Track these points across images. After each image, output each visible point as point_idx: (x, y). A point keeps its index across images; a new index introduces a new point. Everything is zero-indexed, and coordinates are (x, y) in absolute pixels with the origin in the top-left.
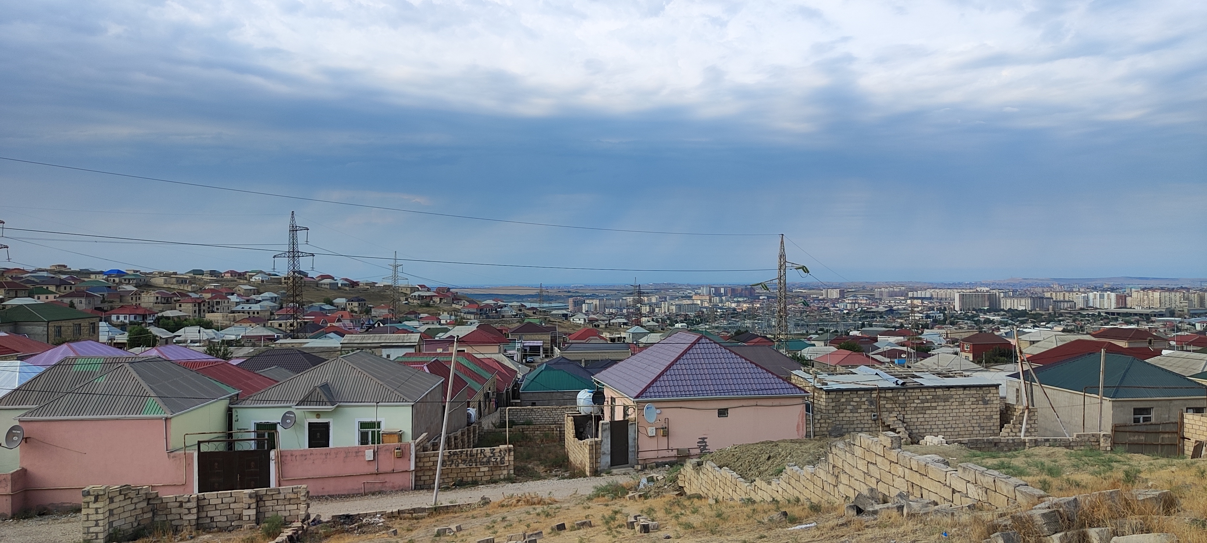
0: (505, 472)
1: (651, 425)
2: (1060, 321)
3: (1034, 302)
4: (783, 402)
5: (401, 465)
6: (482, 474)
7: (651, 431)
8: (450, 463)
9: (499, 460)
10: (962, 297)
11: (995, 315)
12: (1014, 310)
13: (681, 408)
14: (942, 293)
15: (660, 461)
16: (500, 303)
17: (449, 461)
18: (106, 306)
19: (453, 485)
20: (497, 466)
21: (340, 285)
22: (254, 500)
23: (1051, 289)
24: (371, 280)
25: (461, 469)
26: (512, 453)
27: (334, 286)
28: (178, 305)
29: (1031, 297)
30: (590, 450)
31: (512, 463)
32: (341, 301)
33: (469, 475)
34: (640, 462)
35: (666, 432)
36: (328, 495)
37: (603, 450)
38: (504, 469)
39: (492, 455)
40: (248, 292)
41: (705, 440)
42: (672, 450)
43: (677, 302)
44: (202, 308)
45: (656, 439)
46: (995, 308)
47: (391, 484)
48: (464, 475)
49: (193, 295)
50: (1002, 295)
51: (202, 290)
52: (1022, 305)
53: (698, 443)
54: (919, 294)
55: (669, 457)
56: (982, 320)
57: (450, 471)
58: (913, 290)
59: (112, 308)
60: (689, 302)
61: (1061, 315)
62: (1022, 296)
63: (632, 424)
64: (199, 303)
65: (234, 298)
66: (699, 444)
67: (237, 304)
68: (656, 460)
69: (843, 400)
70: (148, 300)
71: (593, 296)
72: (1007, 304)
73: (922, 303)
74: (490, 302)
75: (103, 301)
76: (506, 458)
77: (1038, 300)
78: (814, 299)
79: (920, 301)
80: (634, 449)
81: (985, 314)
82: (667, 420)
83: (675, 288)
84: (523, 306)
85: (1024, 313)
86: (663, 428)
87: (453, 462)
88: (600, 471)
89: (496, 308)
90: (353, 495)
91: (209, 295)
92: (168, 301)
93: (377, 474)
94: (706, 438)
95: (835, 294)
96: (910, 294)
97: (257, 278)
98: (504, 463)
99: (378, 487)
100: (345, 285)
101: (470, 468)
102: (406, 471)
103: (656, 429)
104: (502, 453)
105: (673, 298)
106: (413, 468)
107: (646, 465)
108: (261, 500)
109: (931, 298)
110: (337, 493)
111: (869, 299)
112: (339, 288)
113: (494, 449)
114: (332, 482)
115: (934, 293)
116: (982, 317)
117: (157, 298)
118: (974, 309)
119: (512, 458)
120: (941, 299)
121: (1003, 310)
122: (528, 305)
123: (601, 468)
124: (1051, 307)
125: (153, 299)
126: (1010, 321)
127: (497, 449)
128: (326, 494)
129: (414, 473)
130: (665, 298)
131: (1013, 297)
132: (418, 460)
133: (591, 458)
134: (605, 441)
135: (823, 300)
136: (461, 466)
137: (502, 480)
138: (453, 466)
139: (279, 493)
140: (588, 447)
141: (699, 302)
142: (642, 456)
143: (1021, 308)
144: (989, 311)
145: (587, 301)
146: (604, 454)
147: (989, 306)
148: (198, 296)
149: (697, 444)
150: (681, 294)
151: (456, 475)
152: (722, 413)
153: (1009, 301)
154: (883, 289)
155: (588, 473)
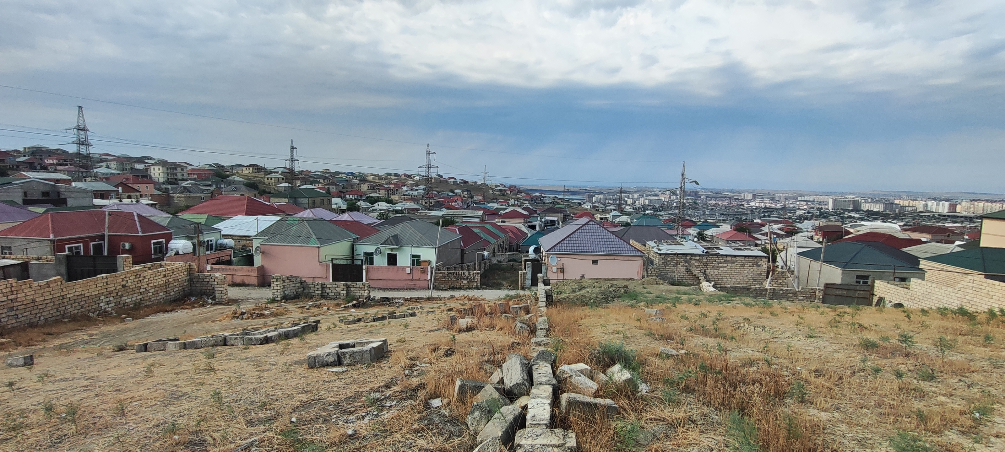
2: (903, 219)
3: (886, 206)
10: (835, 201)
11: (856, 213)
12: (870, 211)
14: (821, 198)
16: (543, 195)
23: (900, 198)
29: (884, 203)
32: (458, 191)
43: (650, 198)
46: (857, 209)
50: (863, 201)
52: (877, 208)
54: (803, 199)
58: (801, 195)
60: (657, 198)
61: (905, 215)
62: (878, 201)
71: (600, 193)
72: (866, 207)
73: (807, 204)
74: (538, 194)
77: (889, 205)
78: (736, 199)
79: (805, 203)
81: (849, 213)
83: (648, 189)
84: (556, 197)
85: (877, 213)
89: (540, 198)
95: (750, 196)
96: (799, 198)
105: (647, 196)
109: (814, 201)
111: (772, 200)
115: (816, 198)
118: (842, 209)
120: (821, 202)
121: (863, 211)
122: (560, 197)
124: (897, 210)
126: (866, 218)
130: (643, 195)
131: (871, 202)
135: (742, 200)
141: (663, 199)
143: (875, 210)
144: (852, 211)
145: (596, 196)
147: (853, 207)
150: (653, 193)
153: (867, 205)
154: (781, 195)
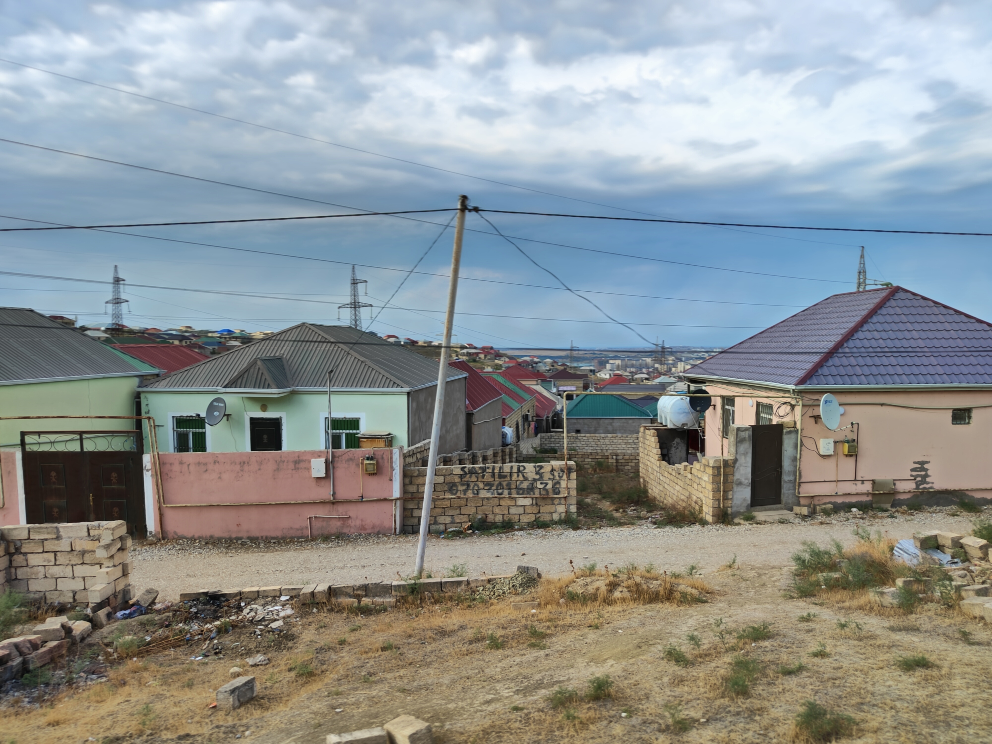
0: (561, 509)
1: (827, 434)
5: (375, 488)
6: (521, 510)
7: (826, 446)
8: (464, 488)
9: (550, 486)
13: (882, 405)
15: (839, 500)
17: (463, 485)
19: (470, 528)
20: (547, 498)
25: (483, 499)
26: (574, 475)
30: (714, 476)
31: (574, 493)
33: (497, 510)
34: (802, 501)
35: (853, 449)
36: (248, 538)
37: (737, 476)
38: (560, 504)
39: (537, 477)
41: (926, 466)
42: (863, 482)
45: (833, 460)
47: (358, 524)
48: (488, 510)
53: (912, 470)
55: (857, 494)
57: (463, 502)
63: (790, 432)
66: (914, 473)
68: (833, 500)
76: (563, 484)
80: (792, 478)
82: (855, 427)
86: (848, 442)
87: (468, 485)
88: (732, 513)
90: (292, 538)
93: (333, 502)
94: (928, 462)
98: (559, 493)
99: (334, 526)
101: (500, 499)
102: (386, 499)
103: (835, 442)
104: (556, 474)
106: (398, 493)
107: (815, 506)
110: (263, 535)
113: (541, 467)
119: (573, 484)
123: (734, 509)
127: (547, 467)
128: (245, 536)
129: (398, 502)
132: (407, 481)
133: (716, 491)
134: (741, 460)
136: (484, 494)
137: (556, 523)
138: (470, 494)
140: (710, 471)
142: (807, 490)
146: (740, 484)
149: (910, 473)
151: (473, 510)
152: (961, 415)
155: (709, 518)
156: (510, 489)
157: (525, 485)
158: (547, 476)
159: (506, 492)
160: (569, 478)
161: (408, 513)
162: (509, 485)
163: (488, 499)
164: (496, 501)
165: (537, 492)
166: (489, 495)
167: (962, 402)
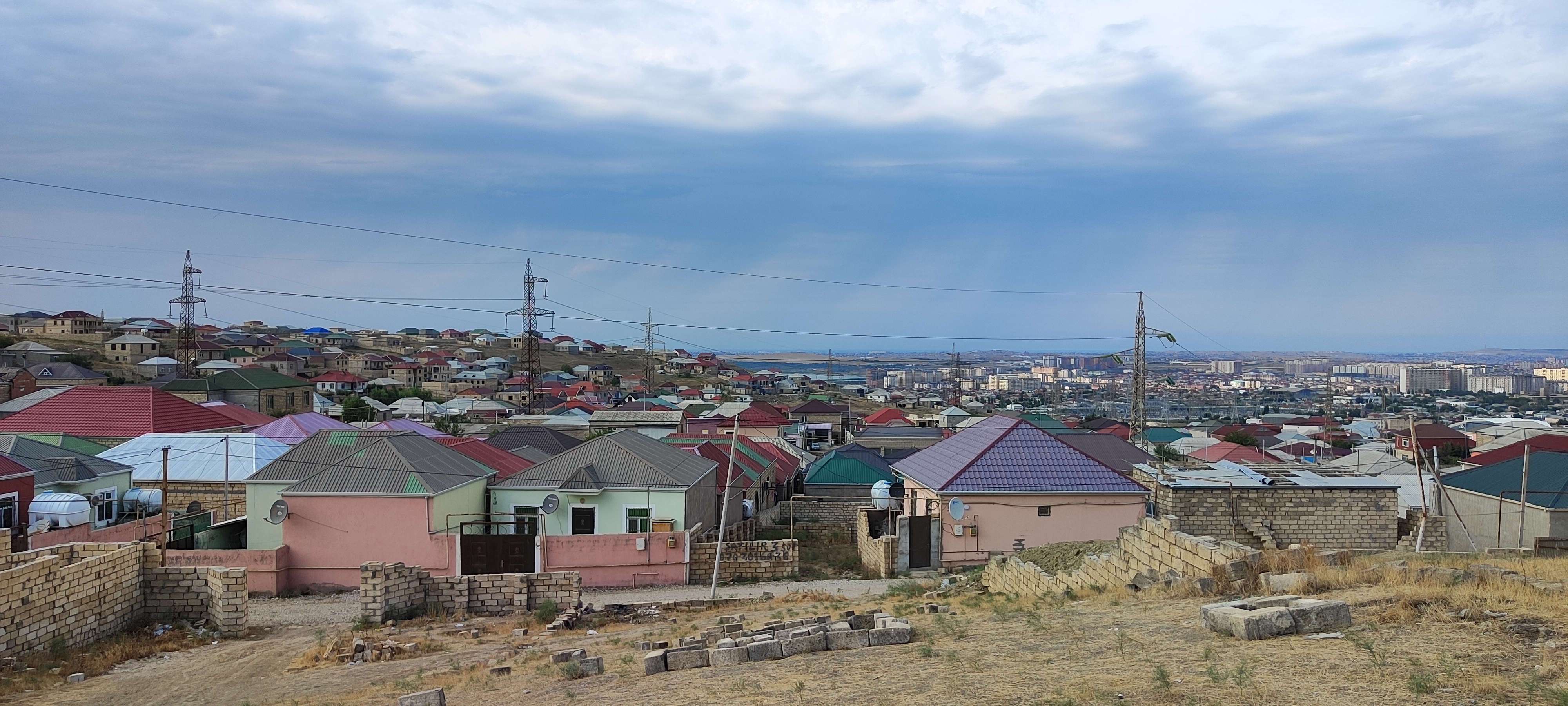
0: (789, 569)
1: (958, 522)
2: (1555, 409)
3: (1517, 382)
4: (1119, 500)
5: (674, 556)
6: (764, 570)
7: (958, 530)
8: (728, 556)
9: (782, 555)
10: (1411, 374)
11: (1459, 400)
12: (1487, 393)
13: (993, 504)
14: (1382, 368)
15: (968, 564)
16: (778, 374)
17: (727, 554)
18: (310, 372)
19: (731, 581)
20: (780, 562)
21: (581, 349)
22: (525, 585)
23: (1544, 364)
24: (619, 343)
25: (740, 563)
26: (797, 548)
27: (573, 350)
28: (390, 371)
29: (1513, 376)
30: (885, 548)
31: (797, 559)
32: (582, 369)
33: (748, 570)
34: (944, 565)
35: (975, 532)
36: (596, 587)
37: (900, 548)
38: (788, 566)
39: (774, 549)
40: (471, 357)
41: (1022, 542)
42: (982, 552)
43: (1010, 376)
44: (418, 375)
45: (963, 539)
46: (1458, 389)
47: (663, 577)
48: (743, 570)
49: (407, 360)
50: (1470, 372)
51: (416, 353)
52: (1500, 386)
53: (1014, 545)
54: (1349, 369)
55: (978, 560)
56: (1440, 406)
57: (727, 565)
58: (1339, 363)
59: (317, 375)
60: (1027, 376)
61: (1557, 401)
62: (1501, 373)
63: (935, 521)
64: (414, 369)
65: (454, 364)
66: (1015, 547)
67: (459, 371)
68: (964, 564)
69: (1194, 500)
70: (356, 364)
71: (900, 367)
72: (1477, 385)
73: (1353, 381)
74: (765, 372)
75: (306, 366)
76: (790, 554)
77: (1525, 379)
78: (1199, 374)
79: (1349, 379)
80: (937, 550)
81: (1444, 398)
82: (976, 517)
83: (1009, 357)
84: (806, 378)
85: (1501, 397)
86: (972, 527)
87: (731, 555)
88: (897, 572)
89: (773, 381)
90: (623, 587)
91: (425, 360)
92: (378, 366)
93: (648, 565)
94: (1024, 540)
95: (1228, 367)
96: (1336, 370)
97: (481, 340)
98: (787, 559)
99: (649, 580)
100: (588, 349)
101: (750, 563)
102: (680, 563)
103: (964, 527)
104: (786, 547)
105: (1005, 371)
106: (687, 560)
107: (951, 568)
108: (532, 585)
109: (1366, 375)
110: (606, 585)
111: (1277, 375)
112: (580, 353)
113: (777, 543)
114: (601, 572)
115: (1371, 367)
116: (1439, 402)
117: (366, 362)
118: (1428, 392)
119: (796, 553)
120: (1381, 376)
121: (1471, 393)
122: (815, 377)
123: (899, 570)
124: (1542, 390)
125: (361, 364)
126: (1480, 409)
127: (780, 543)
128: (594, 585)
129: (688, 565)
130: (995, 370)
131: (1486, 375)
132: (692, 552)
133: (887, 558)
134: (903, 538)
135: (1212, 375)
136: (740, 560)
137: (785, 578)
138: (732, 560)
139: (551, 579)
140: (883, 545)
141: (1040, 376)
142: (946, 558)
143: (1497, 391)
144: (1450, 394)
145: (892, 373)
146: (902, 553)
147: (1451, 387)
148: (412, 361)
149: (1012, 547)
150: (1015, 365)
151: (734, 570)
152: (1044, 511)
153: (1479, 381)
154: (1296, 362)
155: (883, 575)
156: (757, 557)
157: (766, 554)
158: (780, 548)
159: (754, 559)
160: (794, 550)
161: (693, 572)
162: (756, 554)
163: (743, 563)
164: (748, 564)
165: (774, 558)
166: (744, 561)
167: (1045, 502)
